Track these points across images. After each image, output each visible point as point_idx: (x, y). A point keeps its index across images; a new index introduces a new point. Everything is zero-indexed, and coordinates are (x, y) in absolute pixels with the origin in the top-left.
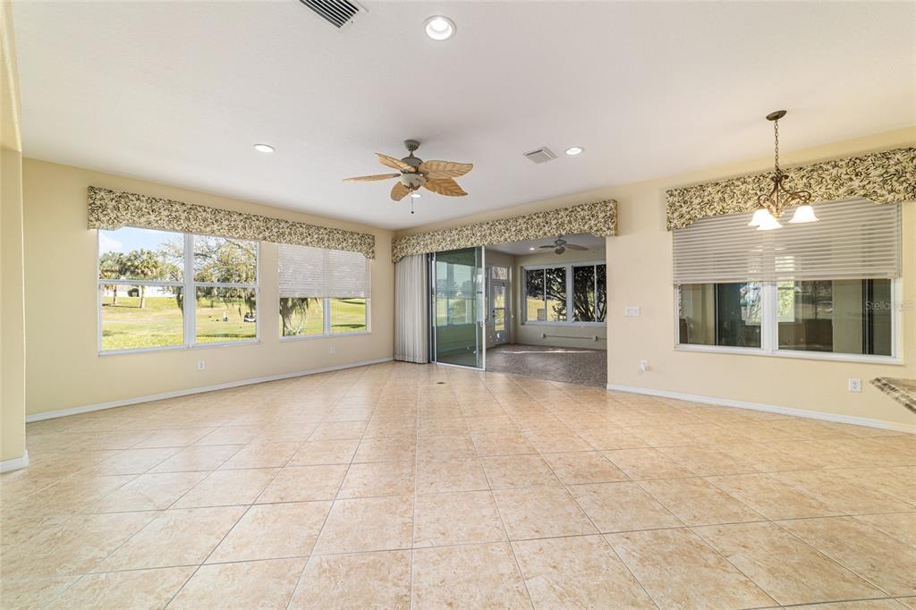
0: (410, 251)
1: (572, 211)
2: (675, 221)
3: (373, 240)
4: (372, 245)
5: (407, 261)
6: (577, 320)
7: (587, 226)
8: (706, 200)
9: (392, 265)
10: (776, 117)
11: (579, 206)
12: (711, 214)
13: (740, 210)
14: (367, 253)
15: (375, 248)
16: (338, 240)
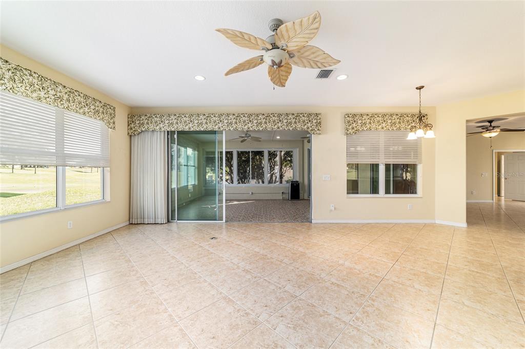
0: (151, 127)
1: (297, 116)
2: (350, 130)
3: (114, 111)
4: (113, 116)
5: (148, 136)
6: (239, 183)
7: (306, 127)
8: (363, 122)
9: (128, 138)
10: (420, 88)
11: (301, 114)
12: (365, 129)
13: (376, 129)
14: (109, 123)
15: (116, 119)
16: (80, 103)
